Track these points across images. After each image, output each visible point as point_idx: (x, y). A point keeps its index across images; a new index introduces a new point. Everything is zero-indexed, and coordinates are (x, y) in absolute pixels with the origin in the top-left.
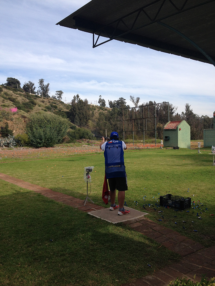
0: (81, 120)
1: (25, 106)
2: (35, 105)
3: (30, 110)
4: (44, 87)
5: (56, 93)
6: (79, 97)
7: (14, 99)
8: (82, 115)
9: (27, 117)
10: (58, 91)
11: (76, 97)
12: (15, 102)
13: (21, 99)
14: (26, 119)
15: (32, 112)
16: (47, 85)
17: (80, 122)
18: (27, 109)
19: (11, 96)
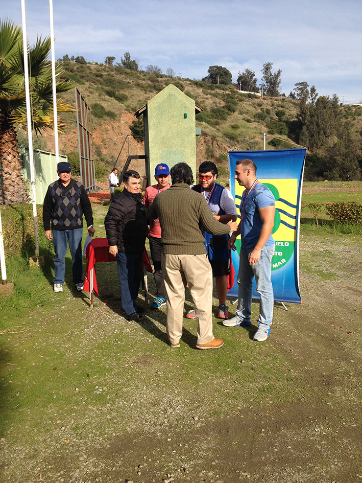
0: (312, 136)
1: (215, 115)
2: (234, 111)
3: (221, 121)
4: (271, 78)
5: (296, 87)
6: (316, 92)
8: (315, 126)
9: (211, 133)
10: (300, 84)
11: (310, 92)
13: (212, 102)
14: (208, 138)
15: (223, 125)
16: (277, 72)
17: (310, 140)
18: (215, 120)
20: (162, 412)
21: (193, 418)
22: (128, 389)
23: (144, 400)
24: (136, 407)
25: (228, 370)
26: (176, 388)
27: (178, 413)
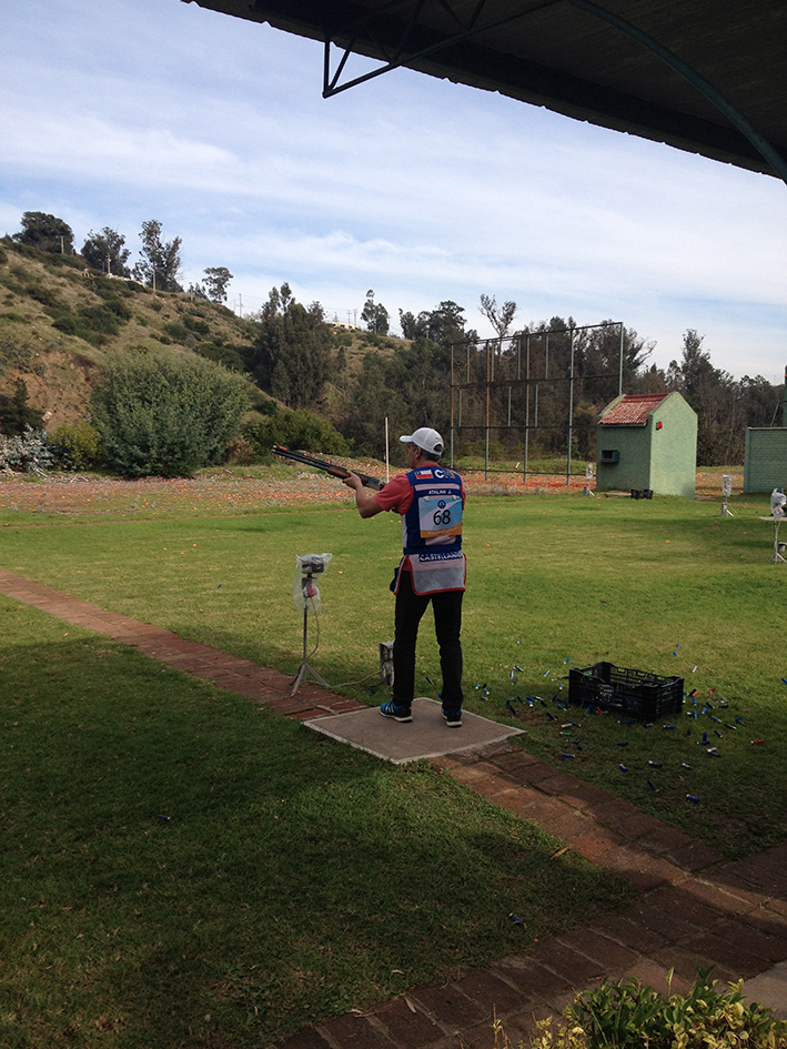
0: (294, 380)
1: (91, 321)
2: (128, 317)
3: (109, 337)
4: (160, 253)
5: (207, 276)
6: (292, 296)
7: (50, 295)
8: (300, 362)
9: (96, 361)
10: (214, 270)
11: (280, 295)
12: (51, 305)
13: (75, 294)
14: (93, 371)
15: (113, 346)
16: (172, 244)
17: (291, 388)
18: (97, 333)
19: (39, 281)
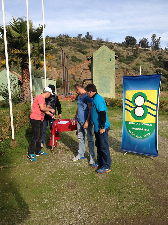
1: (128, 59)
2: (137, 57)
4: (155, 41)
9: (126, 68)
12: (120, 56)
13: (127, 53)
15: (132, 64)
16: (158, 39)
18: (128, 62)
19: (119, 51)
20: (74, 217)
21: (90, 221)
22: (60, 202)
23: (67, 209)
24: (61, 212)
25: (115, 193)
26: (85, 202)
27: (83, 218)
